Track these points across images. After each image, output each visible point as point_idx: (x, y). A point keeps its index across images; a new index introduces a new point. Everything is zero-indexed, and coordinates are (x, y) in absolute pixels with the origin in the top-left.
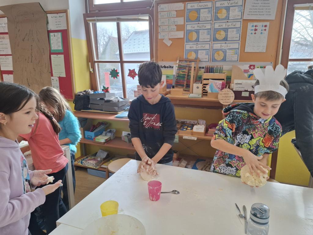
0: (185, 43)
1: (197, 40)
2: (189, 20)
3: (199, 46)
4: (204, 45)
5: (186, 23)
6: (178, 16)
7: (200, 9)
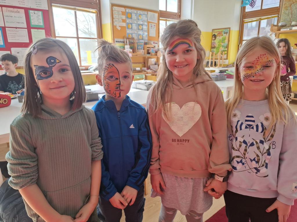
0: (127, 29)
1: (132, 28)
2: (127, 18)
3: (133, 31)
4: (134, 31)
5: (126, 19)
6: (123, 15)
7: (132, 13)
